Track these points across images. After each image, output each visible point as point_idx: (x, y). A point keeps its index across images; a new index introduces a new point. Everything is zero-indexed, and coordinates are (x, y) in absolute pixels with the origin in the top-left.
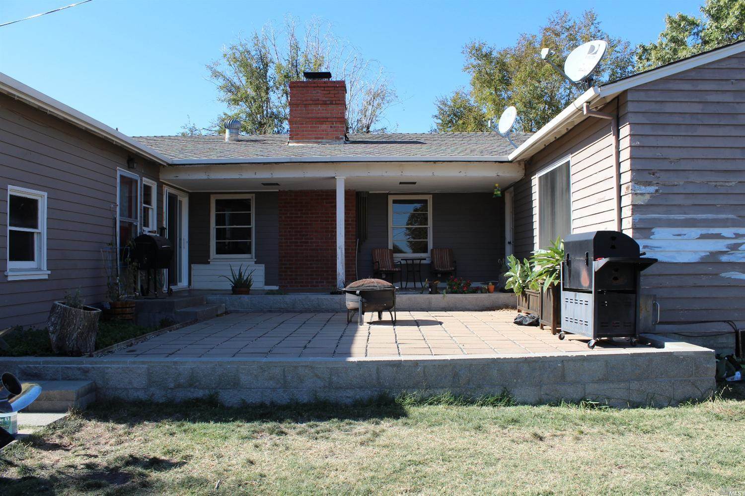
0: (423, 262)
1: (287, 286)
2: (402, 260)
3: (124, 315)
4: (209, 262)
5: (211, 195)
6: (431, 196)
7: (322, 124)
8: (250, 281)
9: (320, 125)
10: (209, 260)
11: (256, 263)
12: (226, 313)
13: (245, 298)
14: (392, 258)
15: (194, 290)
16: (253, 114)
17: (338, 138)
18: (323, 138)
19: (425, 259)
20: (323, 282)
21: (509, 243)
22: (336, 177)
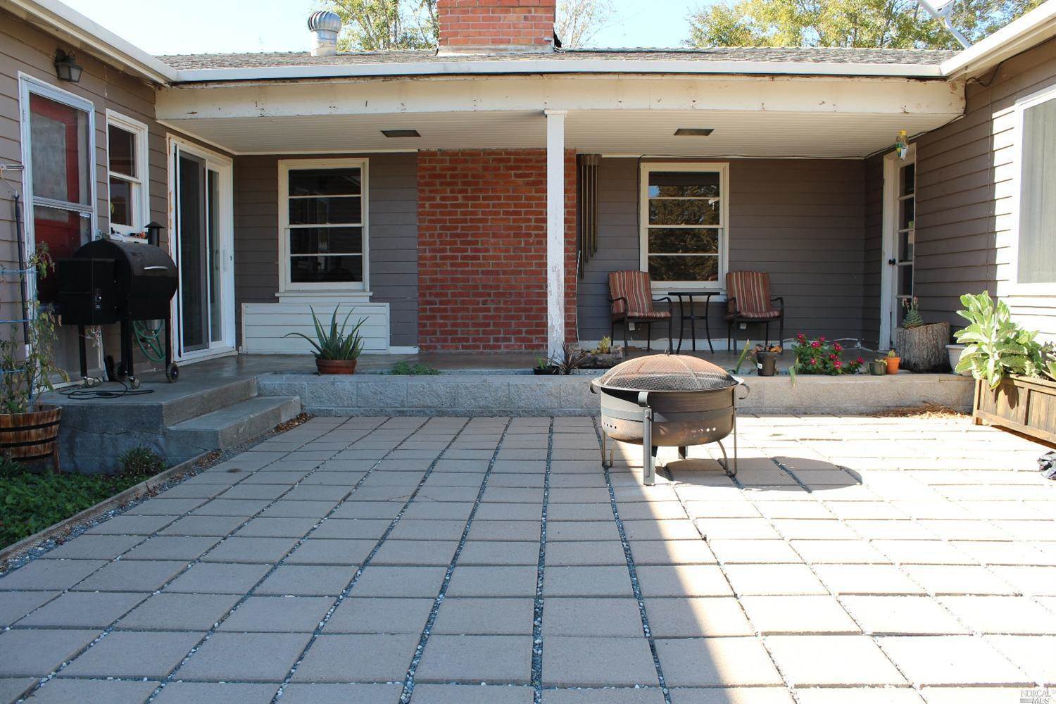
0: (713, 299)
1: (435, 348)
2: (670, 294)
3: (23, 448)
4: (278, 298)
5: (280, 162)
6: (727, 165)
7: (507, 12)
8: (356, 343)
9: (502, 15)
10: (277, 295)
11: (372, 299)
12: (303, 417)
13: (344, 383)
14: (648, 290)
15: (247, 355)
16: (370, 39)
17: (540, 42)
18: (508, 42)
19: (718, 294)
20: (509, 340)
21: (892, 262)
22: (546, 112)
